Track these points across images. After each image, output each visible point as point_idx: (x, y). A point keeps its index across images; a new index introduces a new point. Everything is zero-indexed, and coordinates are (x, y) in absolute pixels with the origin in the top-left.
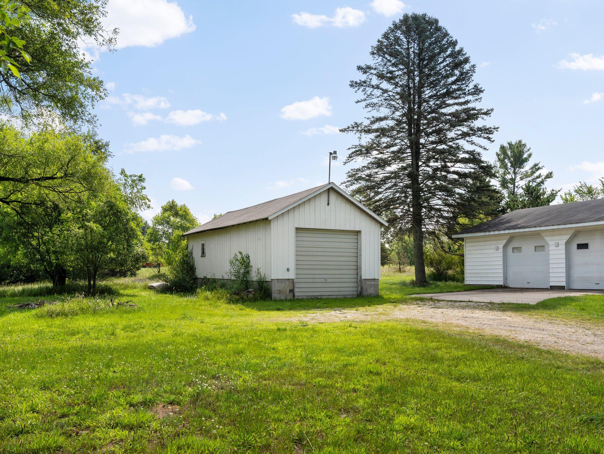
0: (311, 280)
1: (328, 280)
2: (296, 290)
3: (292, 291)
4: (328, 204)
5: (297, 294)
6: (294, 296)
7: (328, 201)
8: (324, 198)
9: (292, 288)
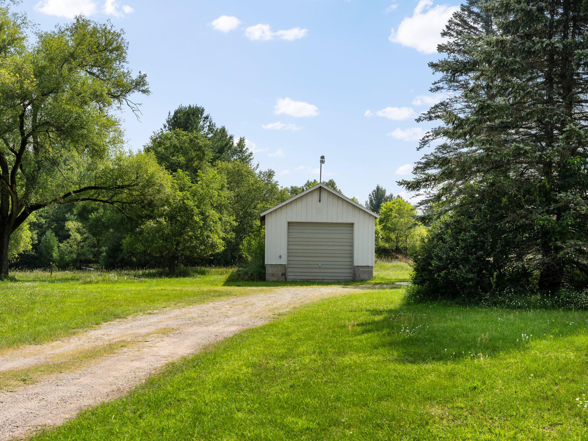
0: (305, 266)
1: (322, 266)
2: (287, 274)
3: (283, 274)
4: (320, 201)
5: (288, 277)
6: (286, 278)
7: (320, 198)
8: (316, 196)
9: (284, 272)
